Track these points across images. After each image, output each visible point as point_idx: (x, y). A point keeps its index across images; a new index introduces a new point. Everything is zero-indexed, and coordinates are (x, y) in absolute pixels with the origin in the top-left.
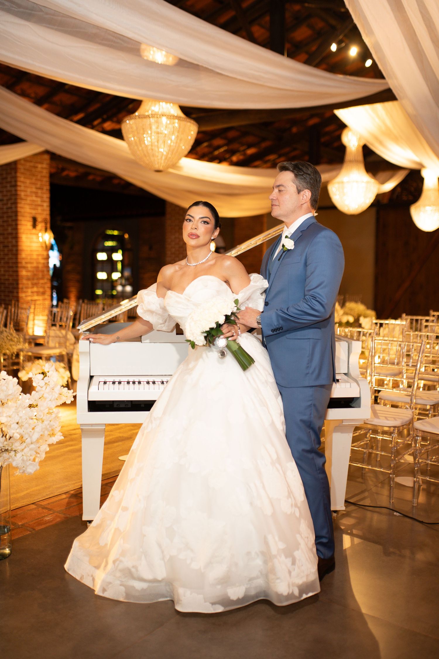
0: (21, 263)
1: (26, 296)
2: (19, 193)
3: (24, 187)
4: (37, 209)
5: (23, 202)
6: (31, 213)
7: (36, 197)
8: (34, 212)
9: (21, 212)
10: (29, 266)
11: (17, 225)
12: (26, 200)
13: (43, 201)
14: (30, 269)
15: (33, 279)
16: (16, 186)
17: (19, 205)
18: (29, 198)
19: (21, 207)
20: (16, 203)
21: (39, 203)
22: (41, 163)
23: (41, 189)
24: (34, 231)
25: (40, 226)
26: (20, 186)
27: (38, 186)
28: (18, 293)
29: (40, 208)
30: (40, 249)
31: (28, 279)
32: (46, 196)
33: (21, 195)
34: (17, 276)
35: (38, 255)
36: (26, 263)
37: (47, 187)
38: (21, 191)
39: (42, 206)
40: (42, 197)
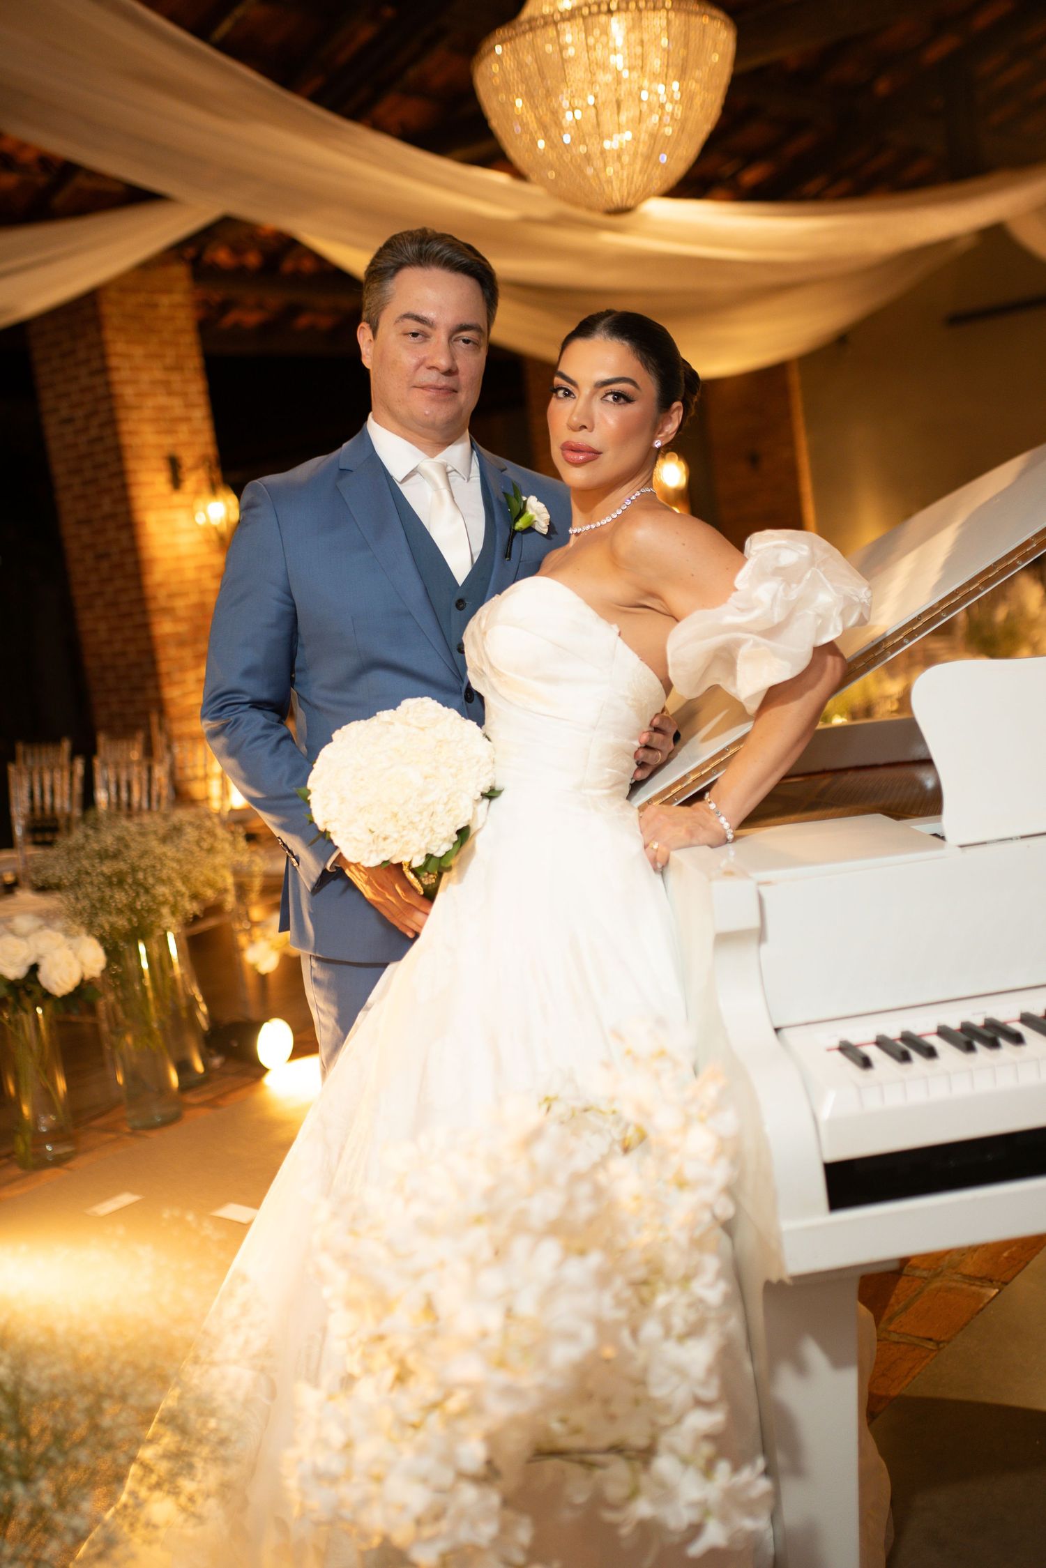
0: (155, 598)
1: (185, 695)
2: (118, 389)
3: (131, 369)
4: (176, 432)
5: (134, 415)
6: (160, 446)
7: (170, 393)
8: (168, 440)
9: (131, 446)
10: (180, 604)
11: (125, 487)
12: (139, 408)
13: (188, 406)
14: (182, 613)
15: (195, 641)
16: (105, 370)
17: (125, 427)
18: (150, 402)
19: (130, 433)
20: (112, 422)
21: (179, 411)
22: (168, 291)
23: (177, 368)
24: (177, 498)
25: (193, 480)
26: (118, 369)
27: (169, 361)
28: (158, 688)
29: (184, 429)
30: (204, 549)
31: (181, 643)
32: (196, 388)
33: (121, 396)
34: (150, 638)
35: (200, 568)
36: (171, 596)
37: (194, 362)
38: (125, 382)
39: (187, 419)
40: (184, 395)
